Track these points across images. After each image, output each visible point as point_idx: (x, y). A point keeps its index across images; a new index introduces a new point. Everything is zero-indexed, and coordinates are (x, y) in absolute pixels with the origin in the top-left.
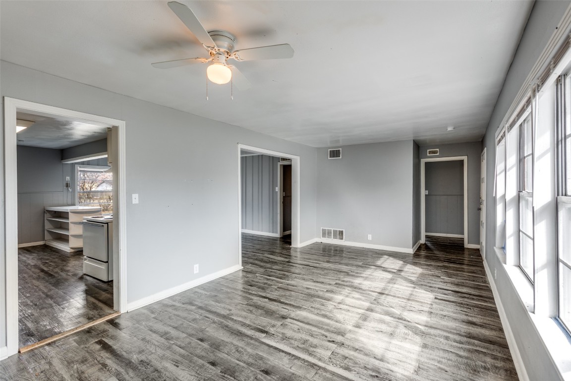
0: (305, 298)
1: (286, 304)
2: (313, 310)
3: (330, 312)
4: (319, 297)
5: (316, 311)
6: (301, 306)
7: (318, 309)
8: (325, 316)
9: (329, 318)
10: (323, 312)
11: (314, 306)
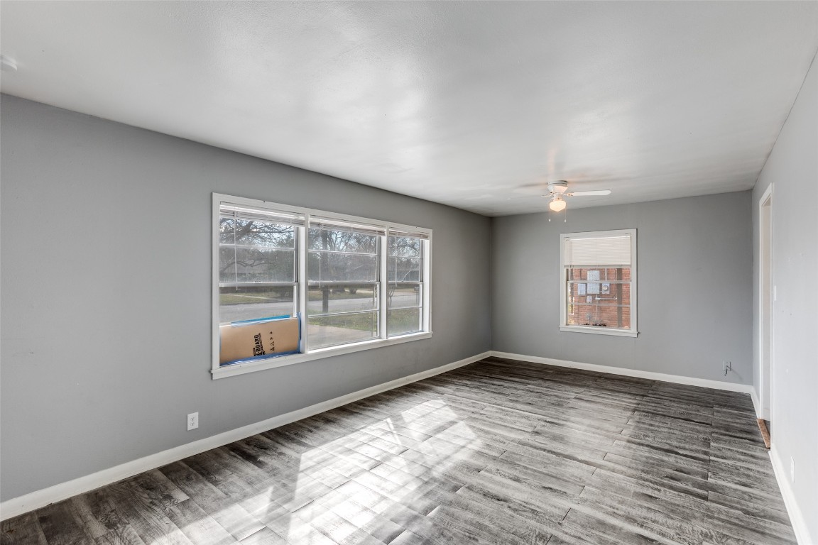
0: (518, 457)
1: (541, 449)
2: (502, 439)
3: (479, 437)
4: (495, 459)
5: (498, 438)
6: (520, 446)
7: (495, 440)
8: (488, 433)
9: (481, 430)
10: (489, 436)
11: (501, 444)
